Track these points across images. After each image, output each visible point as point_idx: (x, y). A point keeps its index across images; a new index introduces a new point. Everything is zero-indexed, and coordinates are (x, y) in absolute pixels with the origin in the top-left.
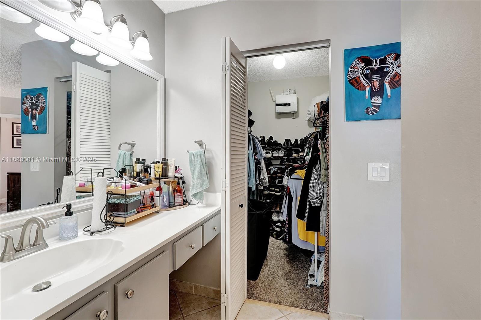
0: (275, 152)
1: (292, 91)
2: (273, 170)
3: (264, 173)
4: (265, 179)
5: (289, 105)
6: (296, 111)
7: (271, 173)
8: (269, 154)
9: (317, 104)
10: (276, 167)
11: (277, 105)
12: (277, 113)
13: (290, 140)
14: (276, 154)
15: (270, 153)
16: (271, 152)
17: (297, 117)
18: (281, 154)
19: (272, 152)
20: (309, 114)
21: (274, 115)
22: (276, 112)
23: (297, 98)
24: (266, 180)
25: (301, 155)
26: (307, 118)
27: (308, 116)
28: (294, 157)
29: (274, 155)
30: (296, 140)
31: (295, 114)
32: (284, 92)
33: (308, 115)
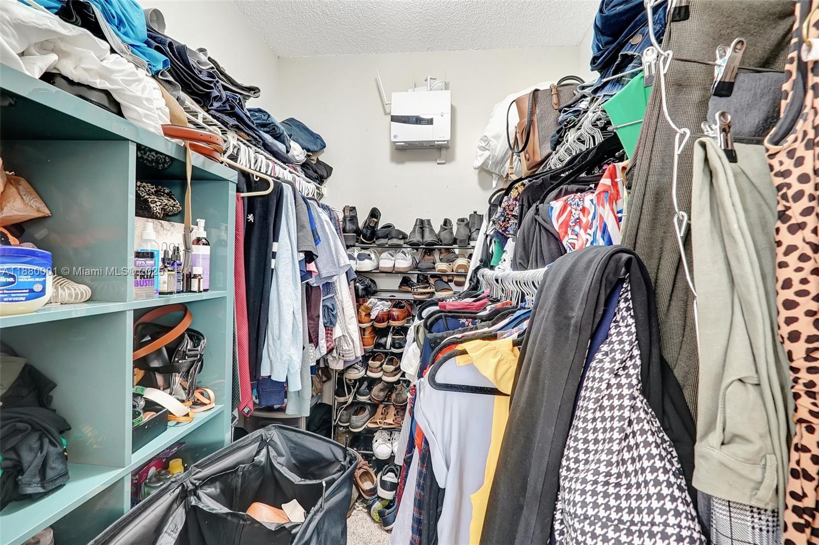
0: (385, 255)
1: (438, 83)
2: (378, 307)
3: (347, 319)
4: (351, 338)
5: (430, 122)
6: (449, 138)
7: (373, 317)
8: (367, 261)
9: (517, 101)
10: (386, 300)
11: (395, 119)
12: (395, 142)
13: (429, 221)
14: (386, 262)
15: (371, 259)
16: (373, 256)
17: (450, 159)
18: (403, 261)
19: (376, 255)
20: (484, 149)
21: (386, 151)
22: (393, 140)
23: (452, 106)
24: (353, 341)
25: (460, 266)
26: (479, 163)
27: (481, 156)
28: (438, 271)
29: (381, 265)
30: (446, 222)
31: (444, 152)
32: (415, 87)
33: (480, 152)
